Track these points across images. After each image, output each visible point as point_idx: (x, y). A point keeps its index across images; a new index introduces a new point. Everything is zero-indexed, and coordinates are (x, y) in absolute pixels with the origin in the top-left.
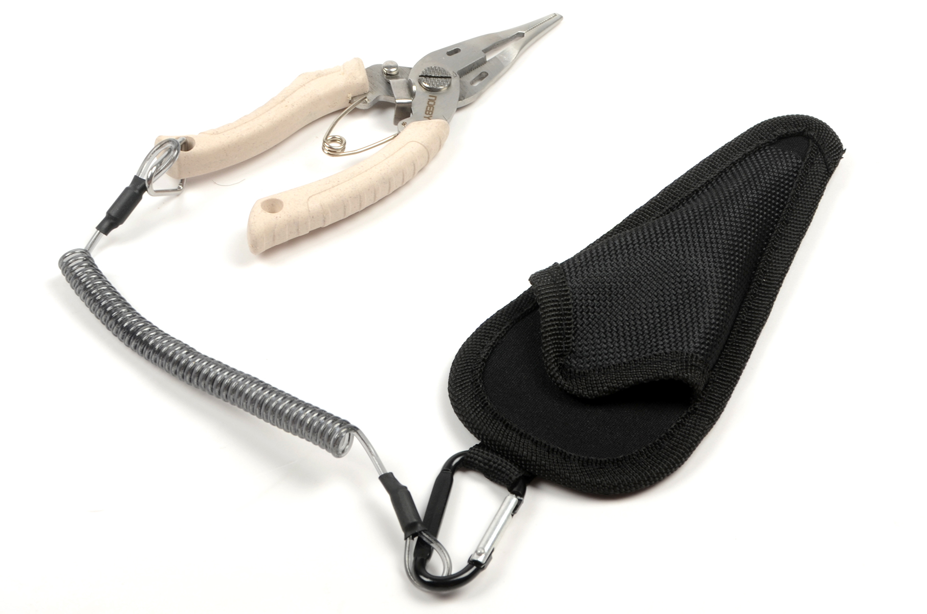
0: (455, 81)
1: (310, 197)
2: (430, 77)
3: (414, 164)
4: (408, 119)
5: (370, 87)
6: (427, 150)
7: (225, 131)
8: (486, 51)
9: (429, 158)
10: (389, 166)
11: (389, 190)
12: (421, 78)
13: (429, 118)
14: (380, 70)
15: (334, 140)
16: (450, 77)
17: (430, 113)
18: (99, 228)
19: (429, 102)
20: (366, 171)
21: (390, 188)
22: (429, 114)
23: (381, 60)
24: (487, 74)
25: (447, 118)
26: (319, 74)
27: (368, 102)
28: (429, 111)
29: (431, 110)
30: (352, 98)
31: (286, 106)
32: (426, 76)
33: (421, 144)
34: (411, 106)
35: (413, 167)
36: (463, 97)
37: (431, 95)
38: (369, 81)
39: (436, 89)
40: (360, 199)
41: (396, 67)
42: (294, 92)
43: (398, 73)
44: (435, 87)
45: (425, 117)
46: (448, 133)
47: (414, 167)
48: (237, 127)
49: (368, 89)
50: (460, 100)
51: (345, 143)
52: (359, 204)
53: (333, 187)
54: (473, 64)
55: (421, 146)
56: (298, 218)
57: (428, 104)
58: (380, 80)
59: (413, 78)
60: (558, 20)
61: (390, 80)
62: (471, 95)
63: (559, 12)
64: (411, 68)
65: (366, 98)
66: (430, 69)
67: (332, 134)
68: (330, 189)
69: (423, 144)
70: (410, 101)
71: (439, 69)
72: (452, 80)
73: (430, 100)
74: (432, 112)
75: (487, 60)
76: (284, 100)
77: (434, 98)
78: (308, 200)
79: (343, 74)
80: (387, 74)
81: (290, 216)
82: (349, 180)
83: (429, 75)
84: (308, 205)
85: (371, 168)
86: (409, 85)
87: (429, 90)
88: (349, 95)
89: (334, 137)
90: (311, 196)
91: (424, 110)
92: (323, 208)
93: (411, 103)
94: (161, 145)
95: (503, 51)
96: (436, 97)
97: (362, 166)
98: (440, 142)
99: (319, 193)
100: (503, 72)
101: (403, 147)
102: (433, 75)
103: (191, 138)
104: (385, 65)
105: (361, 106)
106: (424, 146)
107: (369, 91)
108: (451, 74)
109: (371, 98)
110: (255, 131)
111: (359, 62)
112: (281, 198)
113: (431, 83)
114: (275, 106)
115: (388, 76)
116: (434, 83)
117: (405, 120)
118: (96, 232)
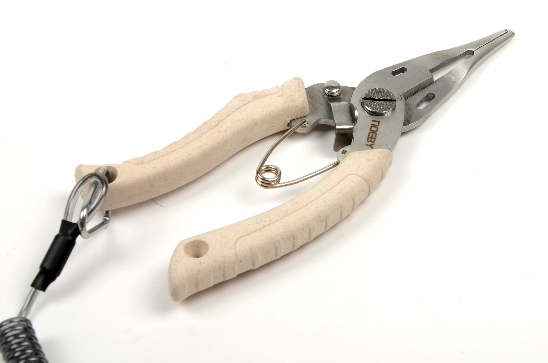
0: (400, 104)
1: (238, 239)
2: (374, 99)
3: (353, 200)
4: (348, 146)
5: (310, 108)
6: (368, 183)
7: (151, 161)
8: (433, 71)
9: (369, 191)
10: (326, 203)
11: (326, 228)
12: (364, 100)
13: (371, 147)
14: (321, 90)
15: (268, 170)
16: (395, 101)
17: (373, 140)
18: (33, 285)
19: (371, 127)
20: (301, 208)
21: (326, 226)
22: (371, 141)
23: (323, 80)
24: (434, 96)
25: (391, 147)
26: (256, 96)
27: (307, 126)
28: (372, 138)
29: (374, 137)
30: (291, 121)
31: (219, 132)
32: (370, 99)
33: (361, 177)
34: (352, 132)
35: (352, 203)
36: (408, 121)
37: (374, 119)
38: (309, 102)
39: (379, 113)
40: (294, 239)
41: (338, 87)
42: (228, 116)
43: (340, 94)
44: (379, 111)
45: (367, 145)
46: (390, 163)
47: (354, 202)
48: (164, 156)
49: (307, 111)
50: (405, 124)
51: (280, 174)
52: (292, 245)
53: (264, 227)
54: (420, 85)
55: (362, 179)
56: (224, 263)
57: (371, 130)
58: (321, 101)
59: (356, 101)
60: (509, 37)
61: (331, 103)
62: (417, 119)
63: (511, 29)
64: (354, 89)
65: (305, 121)
66: (374, 91)
67: (267, 163)
68: (261, 229)
69: (363, 177)
70: (352, 127)
71: (383, 91)
72: (397, 102)
73: (373, 126)
74: (375, 139)
75: (434, 80)
76: (217, 125)
77: (377, 123)
78: (236, 242)
79: (282, 96)
80: (329, 95)
81: (216, 261)
82: (281, 219)
83: (373, 97)
84: (235, 248)
85: (307, 205)
86: (351, 110)
87: (372, 113)
88: (287, 118)
89: (268, 167)
90: (240, 238)
91: (367, 136)
92: (252, 252)
93: (352, 129)
94: (84, 180)
95: (452, 71)
96: (379, 122)
97: (297, 203)
98: (383, 174)
99: (248, 234)
100: (450, 93)
101: (342, 180)
102: (377, 98)
103: (114, 168)
104: (326, 85)
105: (300, 130)
106: (364, 179)
107: (309, 114)
108: (396, 97)
109: (311, 121)
110: (183, 160)
111: (299, 81)
112: (207, 240)
113: (374, 107)
114: (207, 132)
115: (330, 97)
116: (378, 106)
117: (346, 148)
118: (32, 290)
